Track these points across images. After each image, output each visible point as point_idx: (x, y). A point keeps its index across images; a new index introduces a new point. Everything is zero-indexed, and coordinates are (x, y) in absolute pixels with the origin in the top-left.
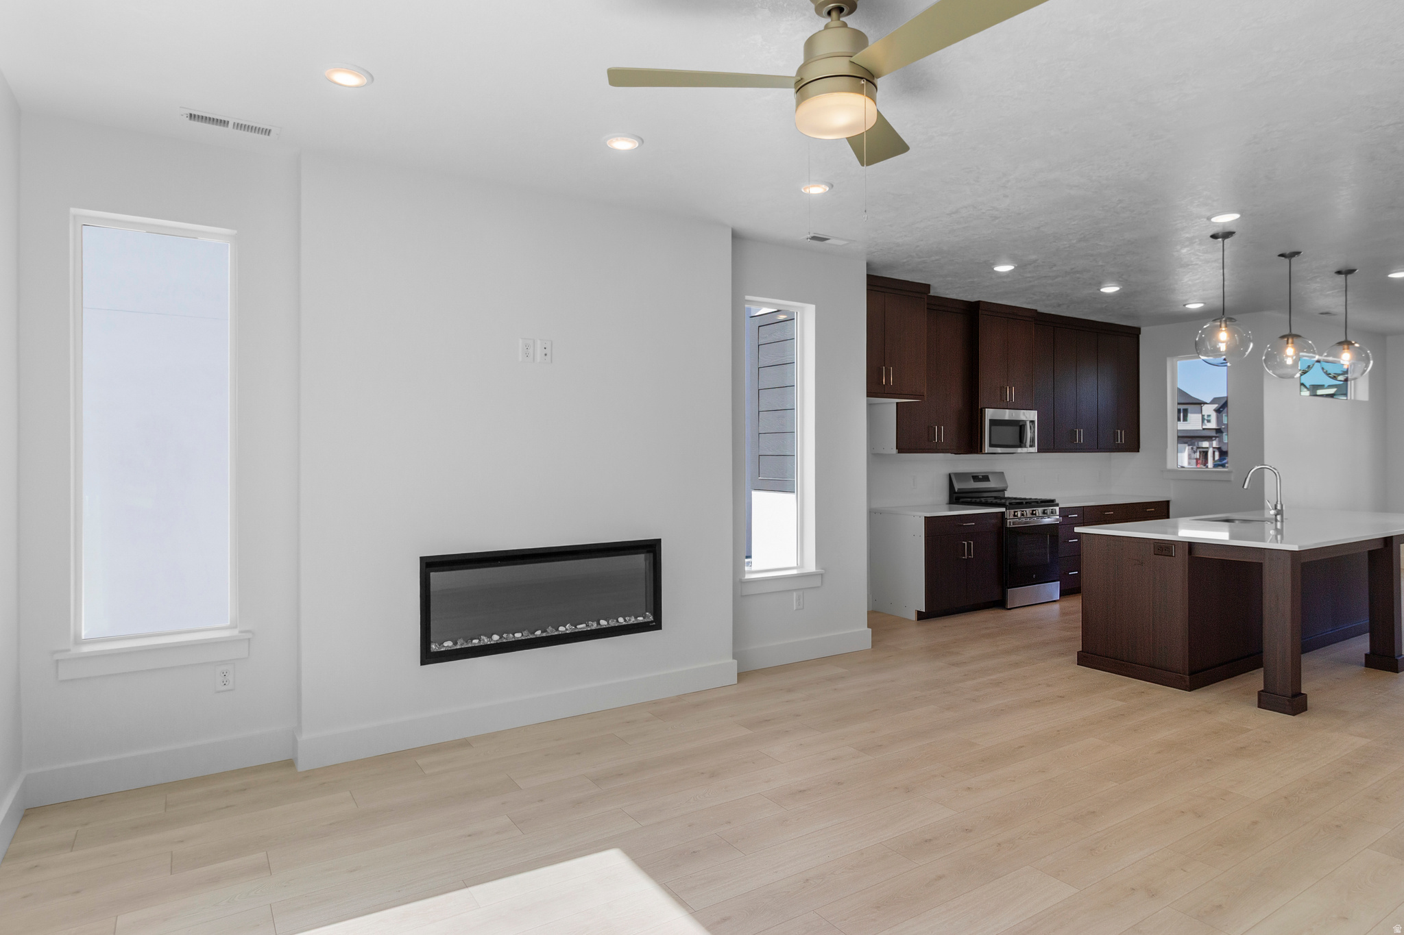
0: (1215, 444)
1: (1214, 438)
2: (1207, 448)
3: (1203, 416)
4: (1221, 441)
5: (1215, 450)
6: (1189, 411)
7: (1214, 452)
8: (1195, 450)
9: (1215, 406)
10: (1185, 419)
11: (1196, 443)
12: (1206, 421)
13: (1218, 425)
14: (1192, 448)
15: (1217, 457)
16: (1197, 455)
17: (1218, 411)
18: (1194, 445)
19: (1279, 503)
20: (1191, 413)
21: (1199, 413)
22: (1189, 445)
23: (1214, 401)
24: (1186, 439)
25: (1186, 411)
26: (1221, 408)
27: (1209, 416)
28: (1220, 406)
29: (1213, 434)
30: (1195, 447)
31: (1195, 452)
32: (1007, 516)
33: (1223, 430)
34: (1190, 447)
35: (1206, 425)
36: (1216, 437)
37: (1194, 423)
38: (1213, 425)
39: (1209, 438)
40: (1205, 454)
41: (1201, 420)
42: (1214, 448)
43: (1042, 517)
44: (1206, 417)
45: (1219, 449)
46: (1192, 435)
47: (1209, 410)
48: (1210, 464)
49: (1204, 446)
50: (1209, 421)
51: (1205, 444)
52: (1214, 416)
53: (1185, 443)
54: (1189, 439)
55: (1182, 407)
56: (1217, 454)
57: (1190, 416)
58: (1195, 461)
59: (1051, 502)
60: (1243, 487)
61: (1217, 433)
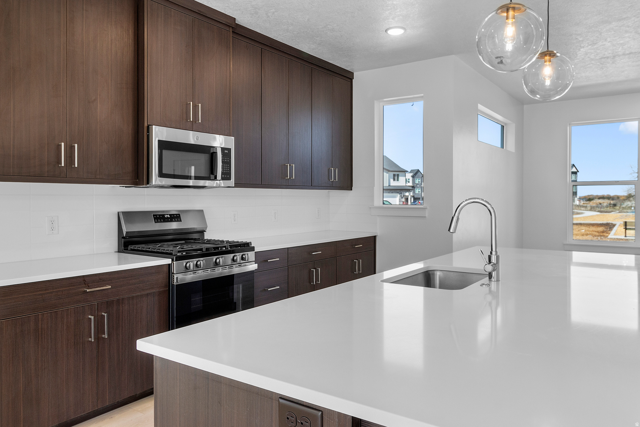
0: (411, 194)
1: (411, 190)
2: (408, 196)
3: (406, 179)
4: (414, 192)
5: (412, 197)
6: (400, 175)
7: (411, 198)
8: (402, 196)
9: (412, 174)
10: (398, 180)
11: (403, 193)
12: (407, 182)
13: (413, 184)
14: (401, 196)
15: (412, 201)
16: (403, 200)
17: (413, 177)
18: (402, 194)
19: (494, 253)
20: (400, 176)
21: (404, 177)
22: (399, 194)
23: (412, 171)
24: (398, 191)
25: (398, 175)
26: (414, 175)
27: (409, 179)
28: (414, 174)
29: (411, 188)
30: (402, 195)
31: (402, 198)
32: (175, 269)
33: (415, 187)
34: (400, 195)
35: (407, 184)
36: (412, 190)
37: (401, 182)
38: (410, 184)
39: (408, 190)
40: (407, 199)
41: (405, 182)
42: (411, 196)
43: (231, 266)
44: (407, 180)
45: (413, 196)
46: (401, 188)
47: (409, 176)
48: (409, 203)
49: (406, 195)
50: (409, 182)
51: (407, 194)
52: (411, 179)
53: (398, 193)
54: (400, 191)
55: (396, 173)
56: (412, 199)
57: (400, 178)
58: (402, 202)
59: (246, 247)
60: (449, 230)
61: (412, 188)
